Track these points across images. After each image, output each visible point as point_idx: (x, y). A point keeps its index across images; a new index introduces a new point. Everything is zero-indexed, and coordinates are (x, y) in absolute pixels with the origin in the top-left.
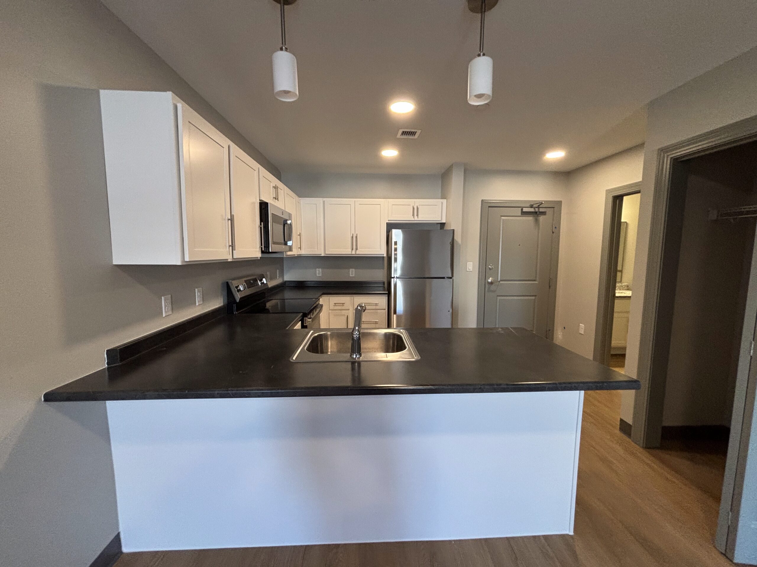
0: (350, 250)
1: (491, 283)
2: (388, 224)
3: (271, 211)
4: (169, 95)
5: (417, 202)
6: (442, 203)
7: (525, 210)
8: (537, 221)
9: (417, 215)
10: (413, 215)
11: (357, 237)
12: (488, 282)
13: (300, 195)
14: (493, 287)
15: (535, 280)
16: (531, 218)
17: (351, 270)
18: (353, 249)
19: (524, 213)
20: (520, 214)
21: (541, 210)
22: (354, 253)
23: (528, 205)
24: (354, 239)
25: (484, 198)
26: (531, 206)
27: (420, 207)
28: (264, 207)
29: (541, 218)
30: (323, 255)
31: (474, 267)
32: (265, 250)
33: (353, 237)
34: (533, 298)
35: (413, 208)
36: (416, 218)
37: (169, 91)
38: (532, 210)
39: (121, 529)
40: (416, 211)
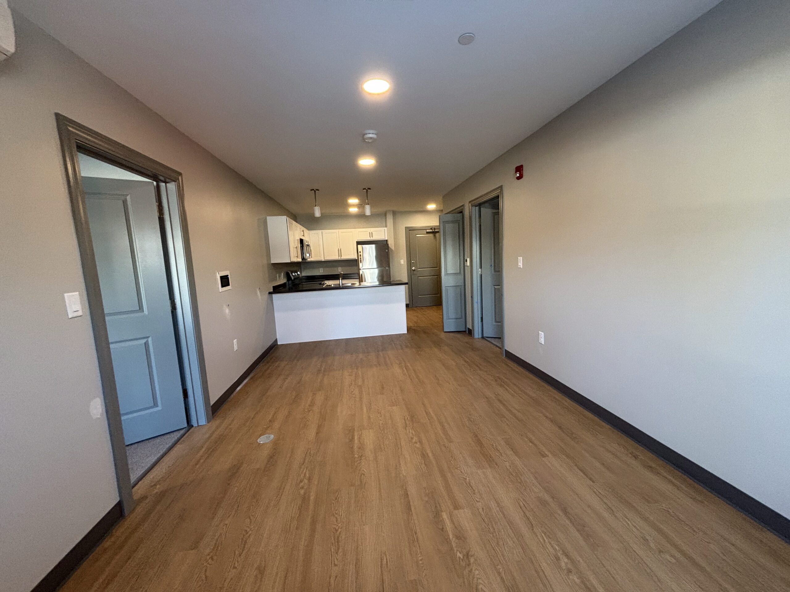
0: (338, 257)
1: (414, 270)
2: (357, 242)
3: (304, 242)
4: (286, 216)
5: (371, 230)
6: (384, 229)
7: (428, 231)
8: (435, 236)
9: (372, 237)
10: (370, 237)
11: (341, 250)
12: (412, 270)
13: (309, 229)
14: (415, 272)
15: (437, 267)
16: (431, 235)
17: (339, 268)
18: (339, 256)
19: (428, 233)
20: (426, 233)
21: (436, 230)
22: (340, 258)
23: (430, 228)
24: (340, 251)
25: (407, 226)
26: (431, 229)
27: (373, 233)
28: (302, 241)
29: (437, 235)
30: (323, 260)
31: (404, 262)
32: (303, 259)
33: (339, 250)
34: (437, 276)
35: (370, 233)
36: (372, 238)
37: (285, 215)
38: (431, 231)
39: (277, 338)
40: (371, 234)
